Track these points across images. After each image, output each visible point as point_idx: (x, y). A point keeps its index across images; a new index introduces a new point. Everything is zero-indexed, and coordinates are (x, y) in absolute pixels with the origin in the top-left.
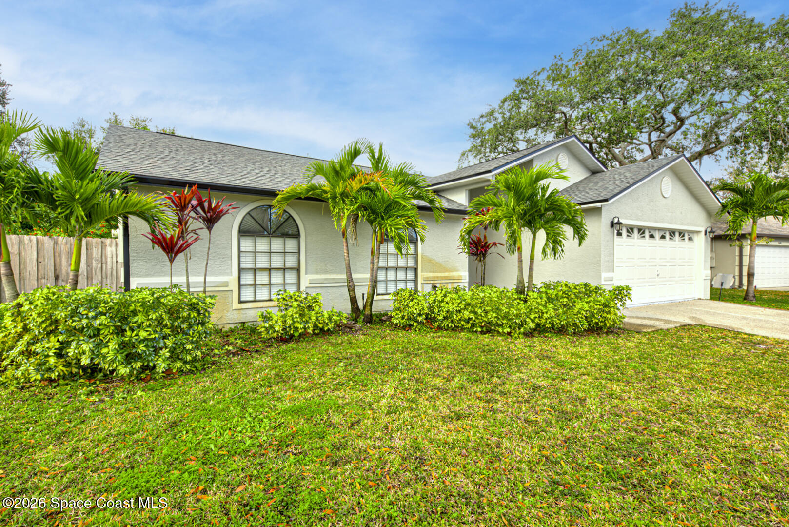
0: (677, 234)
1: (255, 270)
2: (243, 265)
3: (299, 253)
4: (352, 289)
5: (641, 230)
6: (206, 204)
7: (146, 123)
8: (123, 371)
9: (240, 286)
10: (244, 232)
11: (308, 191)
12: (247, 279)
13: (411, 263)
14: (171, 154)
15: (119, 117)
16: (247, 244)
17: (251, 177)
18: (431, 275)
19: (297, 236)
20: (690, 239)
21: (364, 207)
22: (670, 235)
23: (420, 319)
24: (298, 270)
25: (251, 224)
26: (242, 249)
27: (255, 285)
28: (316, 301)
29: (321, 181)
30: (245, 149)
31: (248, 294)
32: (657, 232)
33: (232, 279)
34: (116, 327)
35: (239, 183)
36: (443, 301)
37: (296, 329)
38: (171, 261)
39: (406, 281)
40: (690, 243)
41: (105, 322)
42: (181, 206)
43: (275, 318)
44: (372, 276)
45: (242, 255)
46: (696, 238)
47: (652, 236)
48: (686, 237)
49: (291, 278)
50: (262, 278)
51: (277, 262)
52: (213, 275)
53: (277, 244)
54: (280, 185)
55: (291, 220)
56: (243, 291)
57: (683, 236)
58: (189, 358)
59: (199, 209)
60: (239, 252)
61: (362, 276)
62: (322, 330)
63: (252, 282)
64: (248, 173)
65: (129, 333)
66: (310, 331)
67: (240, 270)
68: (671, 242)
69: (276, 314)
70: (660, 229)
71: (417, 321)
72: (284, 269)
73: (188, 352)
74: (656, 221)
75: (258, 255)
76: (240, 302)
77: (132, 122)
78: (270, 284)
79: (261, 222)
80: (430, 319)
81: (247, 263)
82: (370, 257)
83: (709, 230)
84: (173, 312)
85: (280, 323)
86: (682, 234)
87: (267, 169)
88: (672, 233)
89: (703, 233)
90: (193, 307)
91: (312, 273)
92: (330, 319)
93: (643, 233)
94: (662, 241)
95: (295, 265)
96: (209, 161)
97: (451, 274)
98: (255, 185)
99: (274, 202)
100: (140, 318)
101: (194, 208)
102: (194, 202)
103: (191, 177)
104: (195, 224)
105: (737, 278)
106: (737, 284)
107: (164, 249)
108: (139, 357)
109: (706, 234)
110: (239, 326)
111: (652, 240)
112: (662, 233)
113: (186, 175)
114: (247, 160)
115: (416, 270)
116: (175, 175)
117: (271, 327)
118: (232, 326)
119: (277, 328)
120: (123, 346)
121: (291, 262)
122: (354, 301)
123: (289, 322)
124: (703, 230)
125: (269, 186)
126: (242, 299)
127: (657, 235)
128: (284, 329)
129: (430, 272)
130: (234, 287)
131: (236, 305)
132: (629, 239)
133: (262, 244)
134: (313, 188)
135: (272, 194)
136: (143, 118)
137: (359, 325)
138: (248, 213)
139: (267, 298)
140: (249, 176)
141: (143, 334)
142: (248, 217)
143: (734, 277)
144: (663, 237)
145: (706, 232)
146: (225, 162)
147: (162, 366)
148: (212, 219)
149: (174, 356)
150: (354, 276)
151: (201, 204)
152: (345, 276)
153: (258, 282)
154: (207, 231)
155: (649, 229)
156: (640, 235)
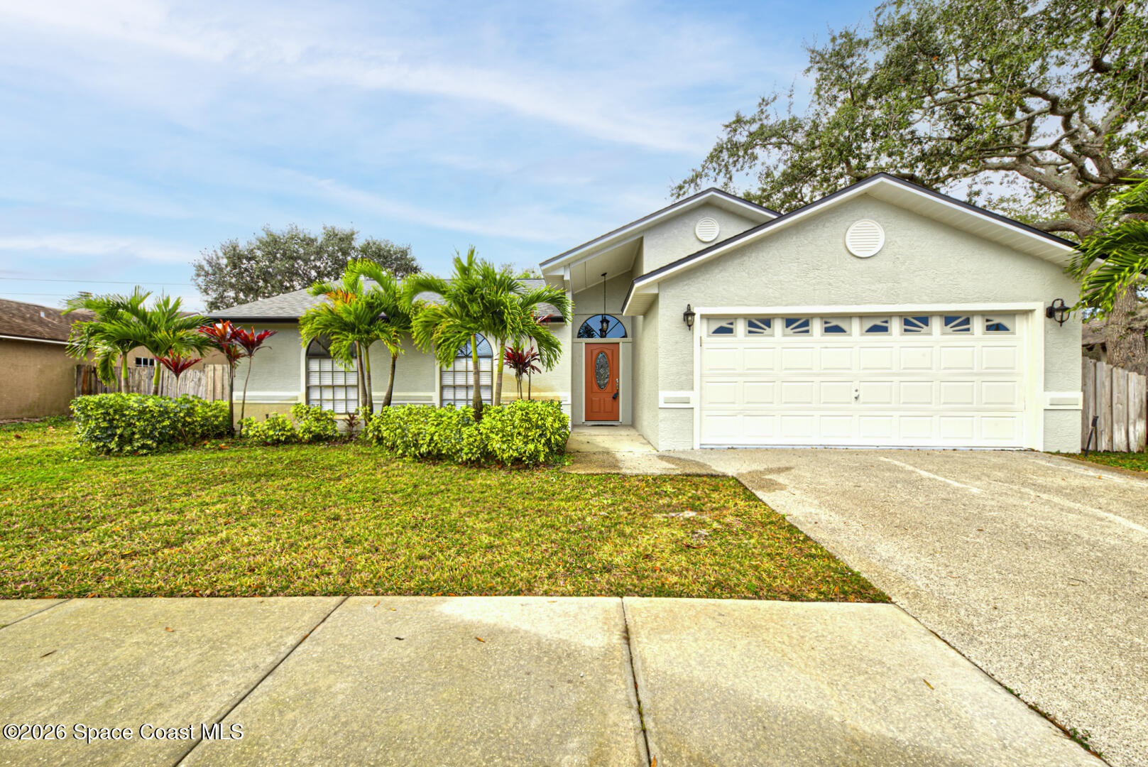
0: (936, 323)
1: (320, 387)
2: (311, 383)
3: (358, 372)
5: (796, 322)
9: (309, 400)
10: (311, 355)
16: (314, 365)
18: (513, 394)
20: (995, 327)
22: (909, 324)
25: (317, 348)
26: (311, 369)
27: (321, 400)
32: (855, 321)
33: (300, 395)
45: (311, 374)
46: (1020, 325)
48: (977, 325)
49: (352, 394)
50: (327, 395)
51: (339, 381)
60: (307, 372)
63: (319, 397)
68: (912, 337)
70: (868, 316)
72: (346, 387)
75: (323, 374)
78: (334, 400)
81: (315, 381)
88: (917, 320)
89: (1039, 314)
93: (807, 324)
94: (876, 337)
97: (544, 394)
109: (1050, 315)
111: (833, 337)
112: (874, 322)
115: (491, 388)
121: (351, 380)
127: (856, 327)
130: (302, 401)
132: (755, 338)
133: (326, 365)
142: (315, 343)
144: (877, 329)
145: (1049, 310)
153: (323, 397)
155: (824, 317)
156: (792, 329)
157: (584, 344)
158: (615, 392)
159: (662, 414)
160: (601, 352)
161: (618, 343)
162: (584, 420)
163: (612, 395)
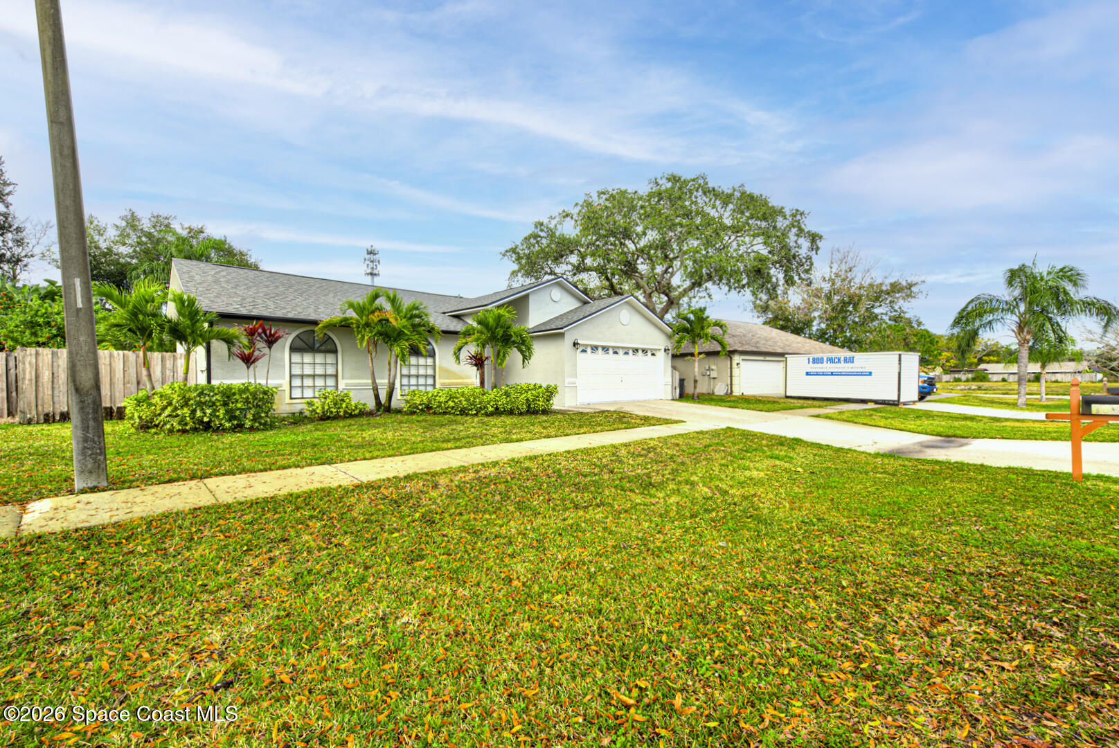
0: (640, 351)
1: (302, 376)
2: (293, 373)
3: (337, 364)
4: (375, 389)
5: (605, 349)
6: (268, 332)
7: (170, 221)
8: (228, 425)
9: (291, 387)
10: (293, 349)
11: (341, 321)
12: (297, 382)
13: (430, 372)
14: (234, 290)
15: (136, 214)
16: (296, 358)
17: (299, 309)
18: (447, 381)
19: (335, 351)
20: (653, 355)
21: (380, 334)
22: (634, 351)
23: (420, 407)
24: (336, 376)
25: (300, 344)
26: (293, 361)
27: (302, 387)
28: (347, 395)
29: (351, 314)
30: (293, 278)
31: (297, 393)
32: (620, 349)
33: (284, 382)
34: (224, 401)
35: (290, 316)
36: (437, 396)
37: (332, 412)
38: (248, 368)
39: (426, 385)
40: (653, 357)
41: (219, 398)
42: (251, 333)
43: (317, 405)
44: (389, 383)
45: (293, 365)
46: (657, 354)
47: (616, 353)
48: (649, 353)
49: (330, 382)
50: (308, 382)
51: (319, 371)
52: (273, 379)
53: (319, 358)
54: (322, 316)
55: (330, 341)
56: (293, 392)
57: (646, 352)
58: (263, 421)
59: (263, 335)
60: (291, 363)
61: (383, 382)
62: (351, 414)
63: (300, 385)
64: (297, 306)
65: (231, 405)
66: (341, 414)
67: (291, 376)
68: (635, 356)
69: (317, 403)
70: (623, 348)
71: (418, 409)
72: (325, 376)
73: (262, 418)
74: (616, 342)
75: (305, 365)
76: (291, 398)
77: (152, 219)
78: (314, 386)
79: (307, 342)
80: (429, 407)
81: (297, 371)
82: (388, 367)
83: (669, 349)
84: (254, 395)
85: (320, 408)
87: (312, 299)
88: (636, 351)
89: (663, 350)
90: (265, 393)
91: (348, 379)
92: (356, 407)
93: (608, 350)
94: (626, 356)
95: (334, 373)
96: (265, 295)
97: (465, 381)
98: (302, 316)
99: (316, 329)
100: (237, 397)
101: (259, 335)
102: (260, 331)
103: (255, 313)
104: (260, 345)
106: (729, 391)
107: (243, 361)
108: (235, 418)
109: (666, 351)
110: (290, 415)
111: (616, 355)
112: (625, 350)
113: (251, 311)
114: (295, 291)
115: (434, 377)
116: (244, 311)
117: (314, 410)
118: (285, 415)
119: (318, 411)
120: (227, 412)
121: (330, 371)
122: (377, 397)
123: (326, 408)
124: (663, 348)
125: (313, 317)
126: (293, 396)
127: (621, 352)
128: (323, 413)
129: (447, 379)
130: (287, 388)
131: (288, 400)
132: (593, 355)
133: (308, 358)
134: (346, 319)
135: (315, 323)
136: (165, 215)
137: (379, 413)
138: (297, 336)
139: (312, 396)
140: (298, 308)
141: (239, 405)
142: (298, 339)
143: (727, 386)
144: (626, 353)
145: (666, 349)
146: (278, 295)
147: (248, 424)
148: (271, 341)
149: (254, 420)
150: (377, 381)
151: (264, 331)
152: (370, 381)
153: (305, 385)
154: (267, 349)
155: (613, 347)
156: (604, 352)
159: (567, 390)
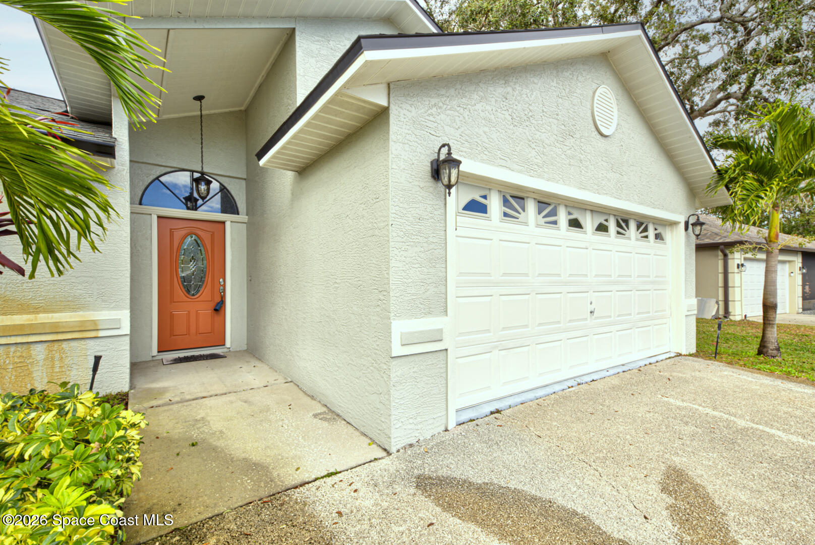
0: (633, 225)
20: (658, 236)
22: (619, 225)
32: (588, 215)
40: (659, 245)
46: (668, 234)
47: (575, 224)
48: (651, 233)
57: (645, 230)
68: (621, 241)
70: (596, 209)
83: (692, 220)
86: (642, 225)
88: (623, 221)
89: (682, 226)
93: (553, 213)
94: (601, 237)
105: (721, 304)
106: (721, 312)
109: (686, 229)
111: (575, 233)
112: (600, 220)
124: (682, 219)
127: (589, 222)
132: (511, 225)
143: (717, 302)
144: (602, 228)
145: (687, 223)
155: (568, 206)
156: (544, 217)
157: (155, 219)
158: (218, 299)
160: (190, 234)
161: (224, 223)
162: (155, 351)
163: (212, 305)
